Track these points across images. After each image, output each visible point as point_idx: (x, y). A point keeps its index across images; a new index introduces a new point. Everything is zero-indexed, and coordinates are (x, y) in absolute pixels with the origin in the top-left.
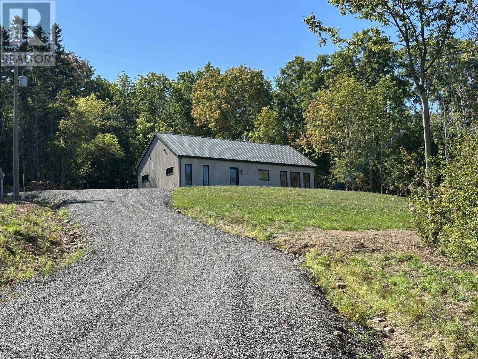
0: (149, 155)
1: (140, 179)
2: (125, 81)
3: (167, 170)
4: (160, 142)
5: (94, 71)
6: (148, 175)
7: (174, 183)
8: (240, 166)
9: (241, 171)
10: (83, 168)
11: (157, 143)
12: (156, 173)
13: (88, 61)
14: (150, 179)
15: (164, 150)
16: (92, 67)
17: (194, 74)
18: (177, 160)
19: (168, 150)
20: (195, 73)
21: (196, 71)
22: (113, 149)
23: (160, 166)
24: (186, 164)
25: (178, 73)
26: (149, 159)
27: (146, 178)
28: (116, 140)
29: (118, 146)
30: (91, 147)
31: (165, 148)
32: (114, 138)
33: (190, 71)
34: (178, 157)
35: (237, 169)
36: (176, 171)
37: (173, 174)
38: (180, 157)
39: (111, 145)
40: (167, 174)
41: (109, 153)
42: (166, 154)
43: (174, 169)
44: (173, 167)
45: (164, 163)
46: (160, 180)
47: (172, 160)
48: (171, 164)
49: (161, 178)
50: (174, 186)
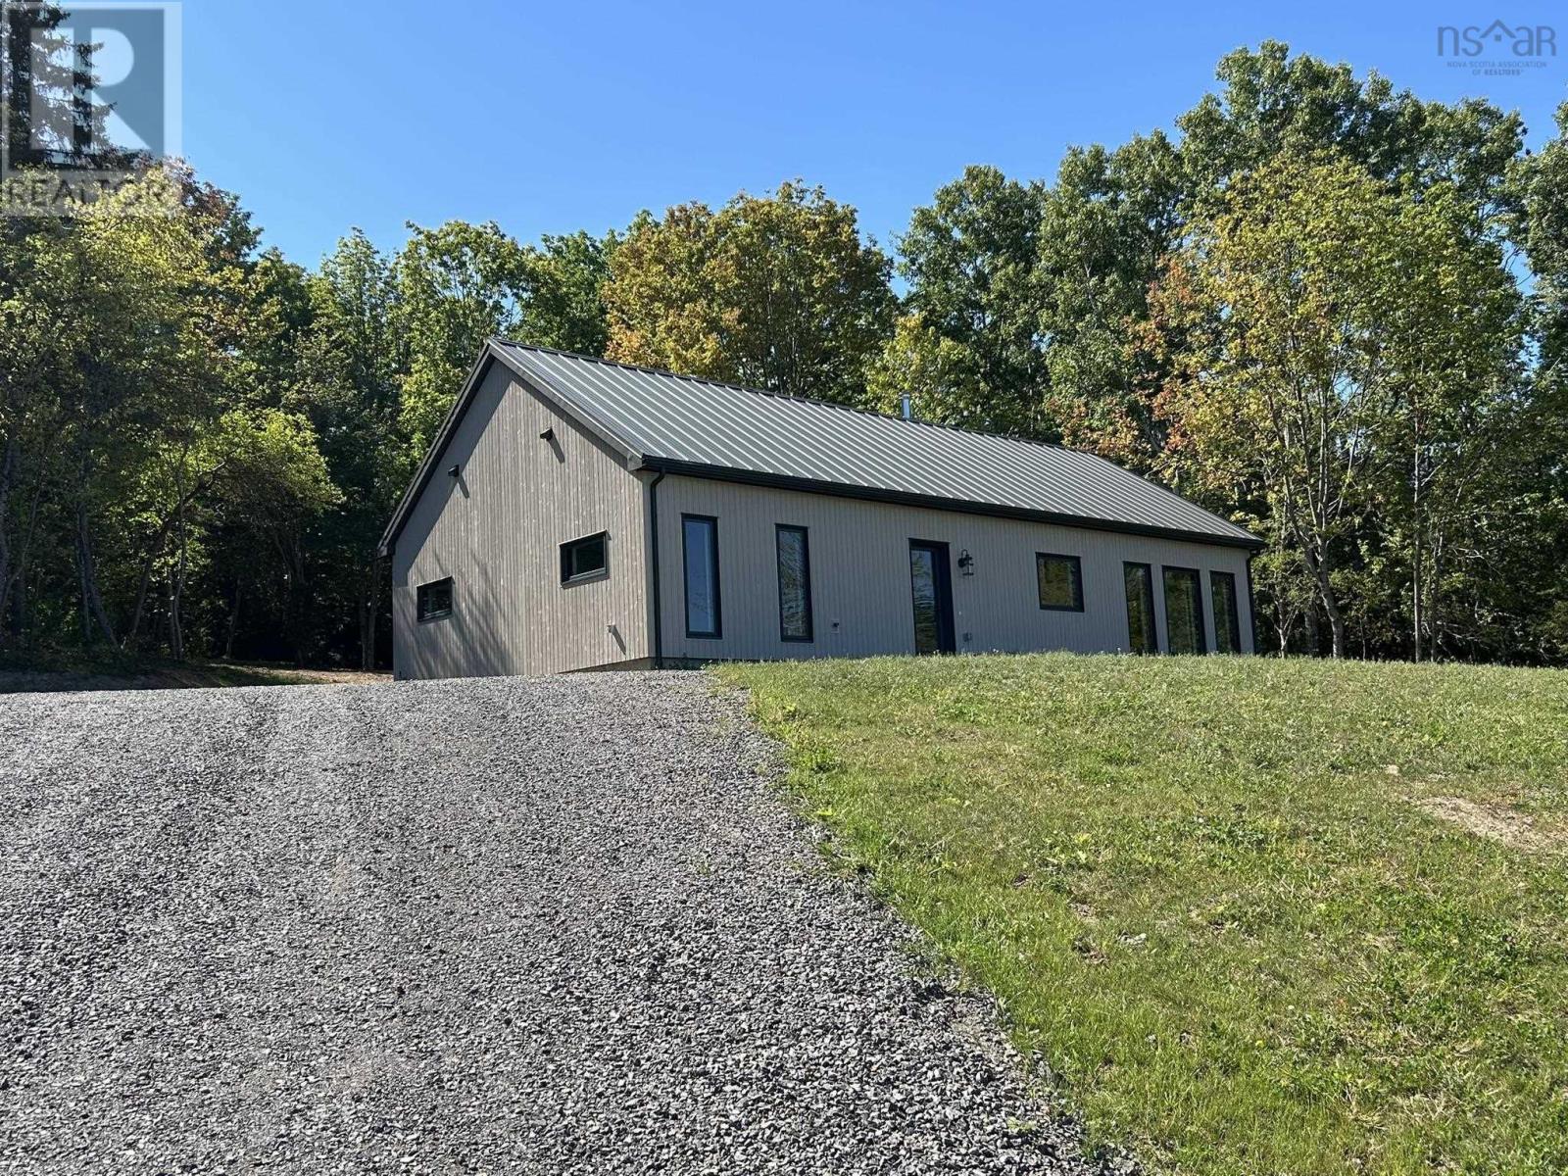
0: (456, 473)
1: (405, 607)
2: (362, 262)
3: (567, 550)
4: (521, 392)
5: (257, 233)
6: (448, 581)
7: (614, 631)
8: (958, 535)
9: (962, 563)
10: (172, 554)
11: (505, 403)
12: (496, 569)
13: (236, 198)
14: (463, 604)
15: (549, 436)
16: (248, 216)
17: (600, 246)
18: (631, 491)
19: (569, 438)
20: (602, 242)
21: (606, 238)
22: (295, 476)
23: (517, 528)
24: (686, 517)
25: (545, 240)
26: (457, 492)
27: (438, 597)
28: (309, 435)
29: (317, 460)
30: (199, 461)
31: (555, 422)
32: (298, 427)
33: (584, 235)
34: (637, 473)
35: (940, 551)
36: (628, 555)
37: (606, 576)
38: (656, 470)
39: (291, 456)
40: (566, 578)
41: (277, 488)
42: (561, 458)
43: (611, 544)
44: (604, 534)
45: (548, 508)
46: (522, 611)
47: (597, 495)
48: (592, 516)
49: (528, 600)
50: (616, 647)
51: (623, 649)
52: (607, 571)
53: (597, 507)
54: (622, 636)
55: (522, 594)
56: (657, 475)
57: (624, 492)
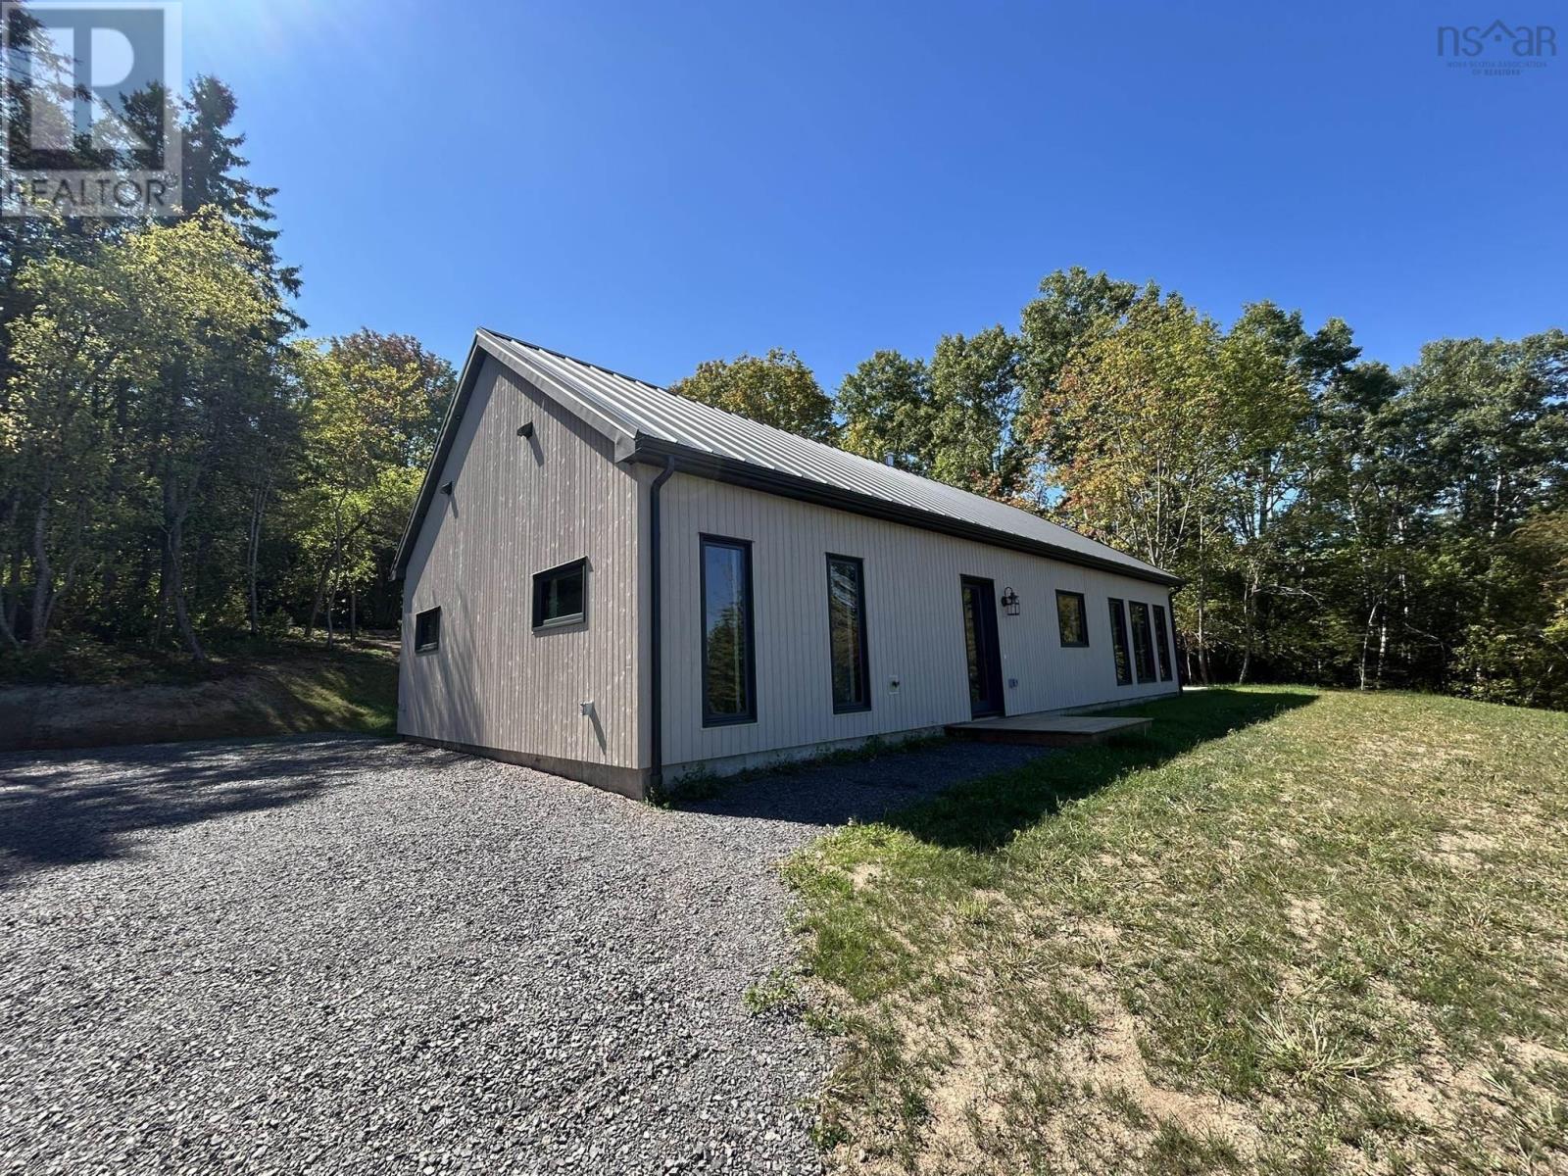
0: (449, 490)
1: (408, 636)
3: (542, 582)
4: (507, 387)
6: (437, 611)
7: (591, 712)
8: (1003, 571)
11: (492, 402)
15: (528, 431)
18: (624, 497)
19: (551, 430)
23: (495, 553)
24: (707, 539)
26: (450, 513)
31: (534, 411)
34: (628, 464)
35: (986, 588)
36: (615, 595)
37: (583, 625)
38: (659, 464)
40: (537, 621)
42: (540, 459)
43: (592, 577)
44: (584, 561)
45: (524, 527)
46: (494, 659)
47: (577, 505)
48: (570, 535)
49: (500, 644)
50: (594, 739)
51: (603, 744)
52: (585, 618)
53: (577, 524)
54: (602, 724)
55: (494, 638)
56: (661, 471)
57: (612, 497)
